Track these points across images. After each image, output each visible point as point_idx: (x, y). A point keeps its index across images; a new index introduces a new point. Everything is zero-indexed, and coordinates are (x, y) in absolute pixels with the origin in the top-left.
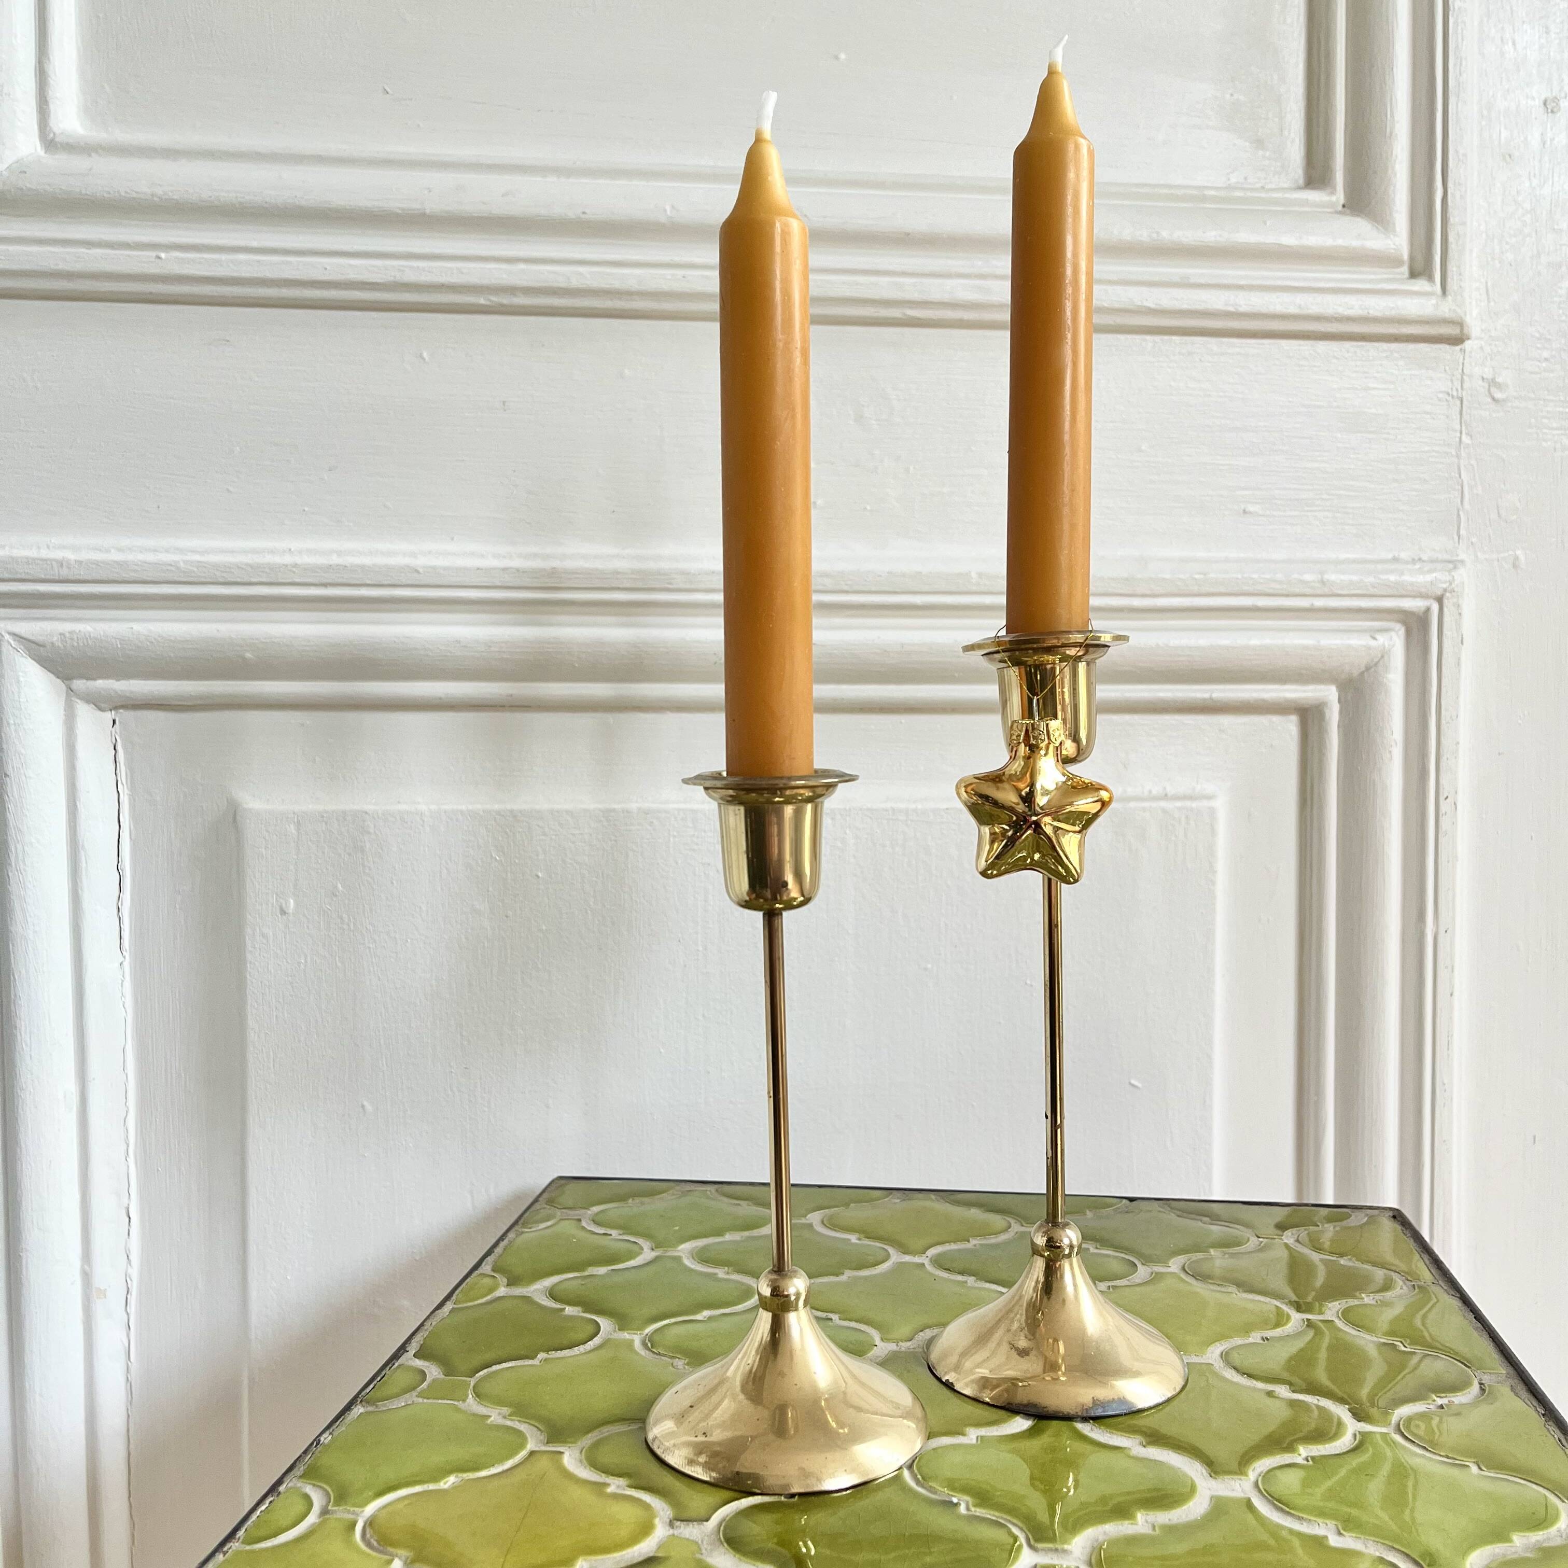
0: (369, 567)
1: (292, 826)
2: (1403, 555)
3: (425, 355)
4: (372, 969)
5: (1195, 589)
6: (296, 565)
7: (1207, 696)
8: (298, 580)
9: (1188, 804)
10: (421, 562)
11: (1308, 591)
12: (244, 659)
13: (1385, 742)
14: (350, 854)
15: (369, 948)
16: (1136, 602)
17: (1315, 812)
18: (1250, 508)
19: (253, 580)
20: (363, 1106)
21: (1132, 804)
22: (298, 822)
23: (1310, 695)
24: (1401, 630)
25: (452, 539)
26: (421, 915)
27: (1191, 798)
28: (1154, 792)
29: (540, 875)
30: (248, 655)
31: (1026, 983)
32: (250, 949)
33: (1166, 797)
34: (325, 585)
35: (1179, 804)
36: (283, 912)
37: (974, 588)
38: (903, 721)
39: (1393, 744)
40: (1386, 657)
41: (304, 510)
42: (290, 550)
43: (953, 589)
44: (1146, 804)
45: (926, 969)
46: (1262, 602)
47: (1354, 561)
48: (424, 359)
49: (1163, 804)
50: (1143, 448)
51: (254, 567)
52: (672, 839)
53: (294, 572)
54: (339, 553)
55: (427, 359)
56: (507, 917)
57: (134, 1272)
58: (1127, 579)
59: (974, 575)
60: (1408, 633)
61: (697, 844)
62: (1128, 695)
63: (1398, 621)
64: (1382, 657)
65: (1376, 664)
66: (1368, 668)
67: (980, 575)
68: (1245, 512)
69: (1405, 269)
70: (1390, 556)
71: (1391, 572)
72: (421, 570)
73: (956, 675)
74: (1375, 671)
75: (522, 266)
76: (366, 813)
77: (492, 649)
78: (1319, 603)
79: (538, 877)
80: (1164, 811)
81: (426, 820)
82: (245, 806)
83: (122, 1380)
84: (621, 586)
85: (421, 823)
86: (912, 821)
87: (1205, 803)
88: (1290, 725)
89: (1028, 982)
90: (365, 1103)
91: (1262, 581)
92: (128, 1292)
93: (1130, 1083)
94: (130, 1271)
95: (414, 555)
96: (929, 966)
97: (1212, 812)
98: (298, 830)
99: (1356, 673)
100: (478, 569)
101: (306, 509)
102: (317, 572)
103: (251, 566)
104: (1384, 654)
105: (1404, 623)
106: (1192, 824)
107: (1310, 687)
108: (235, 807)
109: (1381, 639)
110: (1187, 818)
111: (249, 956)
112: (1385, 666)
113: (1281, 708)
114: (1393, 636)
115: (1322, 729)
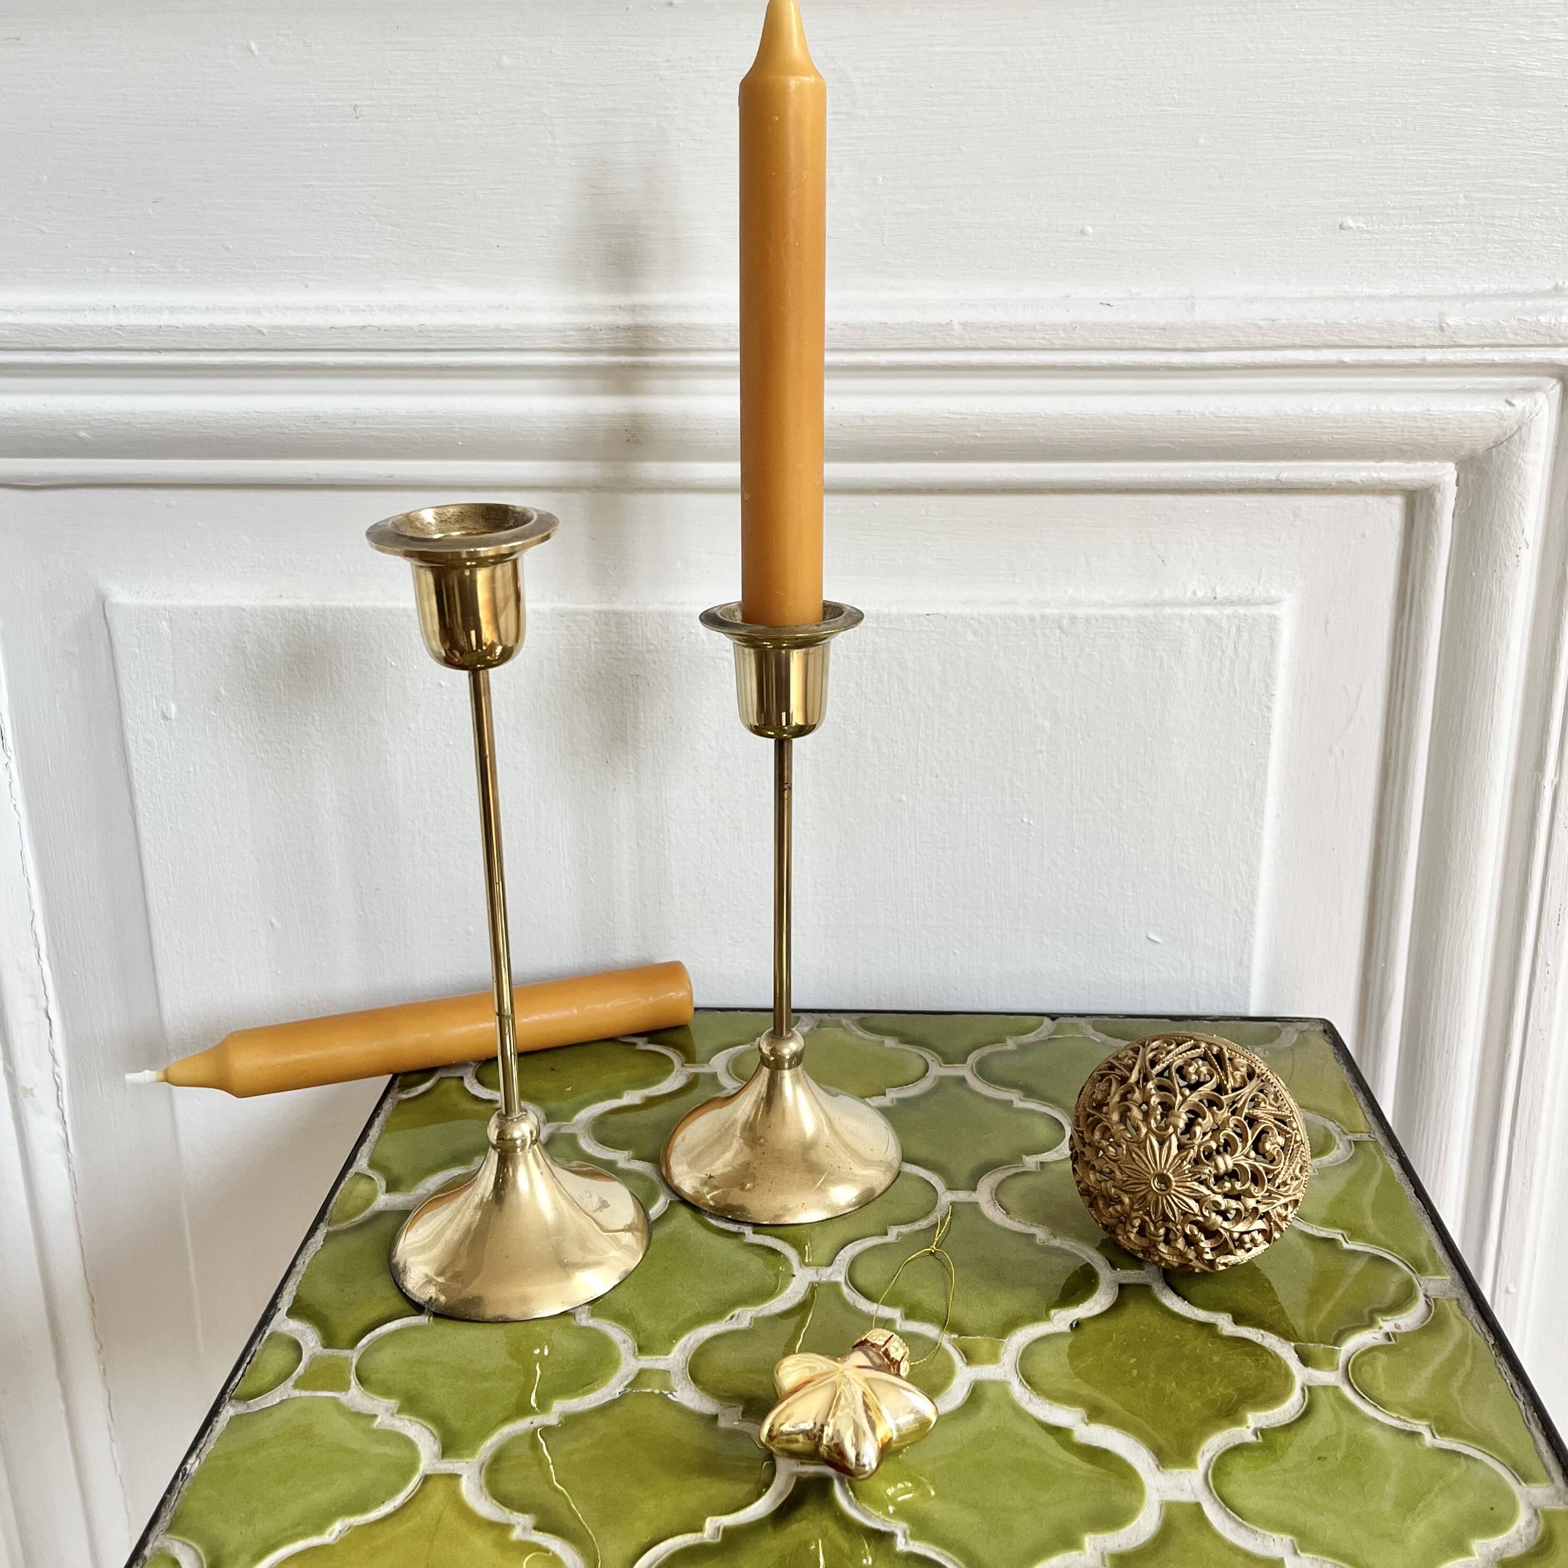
0: (205, 328)
1: (164, 623)
3: (254, 46)
4: (266, 780)
5: (1259, 340)
6: (120, 327)
7: (1272, 477)
8: (125, 345)
9: (1242, 611)
10: (265, 320)
11: (1419, 341)
12: (81, 439)
13: (1512, 542)
14: (230, 656)
15: (261, 758)
16: (1176, 359)
17: (1413, 622)
18: (1351, 223)
19: (75, 346)
20: (271, 924)
21: (1168, 611)
22: (171, 619)
23: (1415, 475)
24: (1554, 388)
25: (307, 286)
26: (314, 725)
27: (1247, 603)
28: (1200, 594)
29: (443, 684)
30: (82, 434)
31: (1023, 821)
32: (135, 756)
33: (1214, 601)
34: (158, 350)
35: (1228, 611)
36: (165, 718)
37: (957, 343)
38: (877, 504)
39: (1523, 546)
40: (1524, 429)
41: (130, 254)
42: (114, 306)
43: (929, 344)
44: (1188, 611)
45: (900, 801)
46: (1348, 356)
47: (1497, 296)
48: (252, 53)
49: (1208, 611)
50: (1201, 141)
51: (75, 330)
52: (592, 646)
53: (120, 335)
54: (172, 310)
55: (256, 53)
56: (409, 729)
57: (62, 1070)
58: (1164, 329)
59: (956, 326)
60: (1564, 392)
61: (623, 653)
63: (1552, 376)
64: (1520, 428)
65: (1509, 439)
66: (1498, 444)
67: (965, 325)
68: (1341, 227)
70: (1549, 286)
71: (1543, 311)
72: (265, 331)
73: (936, 453)
74: (1507, 448)
76: (243, 609)
77: (357, 425)
78: (1432, 356)
79: (441, 686)
80: (1208, 620)
81: (309, 618)
82: (113, 600)
83: (64, 1171)
84: (504, 346)
85: (305, 622)
86: (883, 628)
87: (1264, 610)
88: (1394, 508)
89: (1025, 820)
90: (274, 920)
91: (1353, 328)
92: (58, 1090)
93: (1148, 938)
94: (57, 1069)
95: (257, 311)
96: (904, 798)
97: (1273, 621)
98: (171, 628)
99: (1480, 449)
100: (332, 328)
101: (133, 252)
102: (145, 335)
103: (71, 329)
104: (1523, 425)
105: (1561, 378)
106: (1245, 637)
107: (1419, 464)
108: (102, 600)
109: (1521, 403)
110: (1239, 629)
111: (134, 764)
112: (1523, 443)
113: (1384, 490)
114: (1541, 397)
115: (1431, 520)
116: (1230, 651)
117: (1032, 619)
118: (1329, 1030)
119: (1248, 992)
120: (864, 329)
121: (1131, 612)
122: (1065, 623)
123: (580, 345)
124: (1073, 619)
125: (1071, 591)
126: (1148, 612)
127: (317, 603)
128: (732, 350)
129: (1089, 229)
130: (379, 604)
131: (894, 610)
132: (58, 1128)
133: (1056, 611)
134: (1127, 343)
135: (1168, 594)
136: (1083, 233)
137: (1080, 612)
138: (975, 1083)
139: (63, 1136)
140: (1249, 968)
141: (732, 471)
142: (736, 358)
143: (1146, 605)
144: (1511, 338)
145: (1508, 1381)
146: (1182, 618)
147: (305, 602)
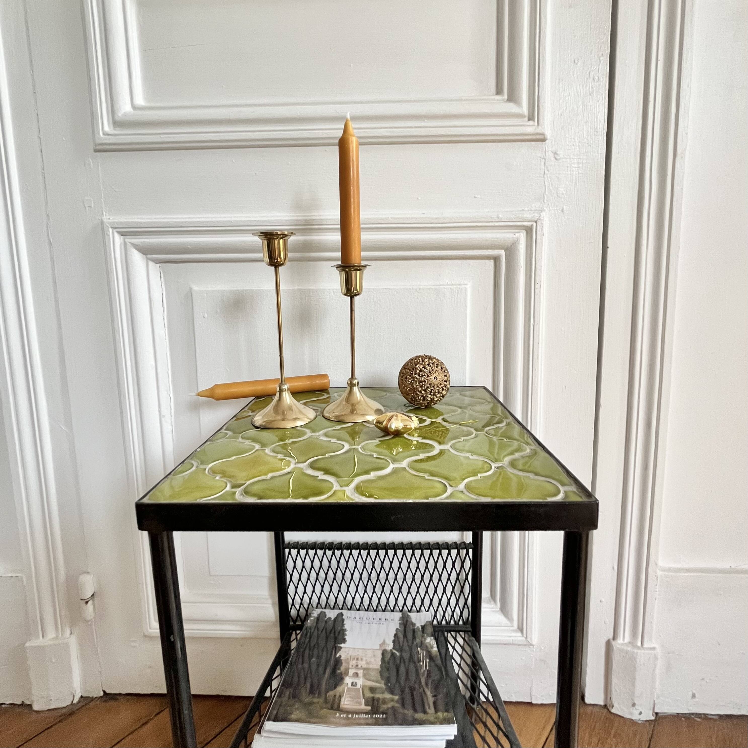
1: (205, 294)
2: (526, 209)
4: (227, 333)
5: (458, 221)
7: (463, 254)
9: (458, 286)
10: (233, 219)
11: (493, 220)
12: (189, 248)
13: (518, 266)
14: (220, 302)
16: (440, 225)
18: (476, 196)
21: (441, 287)
22: (207, 293)
23: (495, 253)
24: (524, 232)
26: (240, 318)
27: (460, 285)
28: (449, 283)
30: (189, 247)
32: (196, 327)
33: (452, 284)
34: (208, 227)
35: (455, 286)
36: (204, 317)
41: (204, 207)
42: (199, 217)
43: (384, 222)
44: (446, 287)
46: (478, 224)
47: (509, 211)
48: (233, 162)
49: (450, 287)
54: (212, 218)
56: (262, 320)
57: (173, 411)
59: (390, 218)
60: (527, 233)
62: (439, 254)
63: (524, 230)
65: (516, 243)
66: (513, 244)
67: (392, 218)
69: (526, 119)
70: (521, 209)
71: (521, 214)
74: (515, 245)
75: (258, 133)
78: (497, 224)
80: (451, 289)
82: (193, 289)
83: (171, 440)
87: (463, 286)
88: (491, 263)
91: (479, 218)
92: (171, 417)
94: (171, 411)
95: (231, 217)
97: (466, 288)
98: (207, 295)
99: (509, 246)
104: (518, 239)
105: (526, 230)
106: (460, 292)
107: (496, 251)
108: (191, 289)
109: (517, 235)
110: (458, 291)
111: (196, 329)
112: (518, 243)
113: (488, 258)
114: (522, 234)
115: (500, 264)
116: (456, 296)
117: (410, 289)
118: (485, 388)
119: (465, 382)
120: (369, 219)
121: (433, 287)
122: (418, 290)
123: (304, 224)
124: (420, 289)
125: (419, 283)
126: (437, 287)
127: (242, 289)
128: (338, 224)
129: (419, 198)
130: (256, 289)
131: (378, 288)
132: (171, 427)
133: (416, 287)
134: (428, 222)
135: (441, 283)
136: (418, 199)
137: (421, 287)
139: (172, 429)
140: (465, 376)
141: (339, 254)
142: (339, 226)
143: (436, 286)
144: (514, 220)
146: (444, 288)
147: (239, 289)
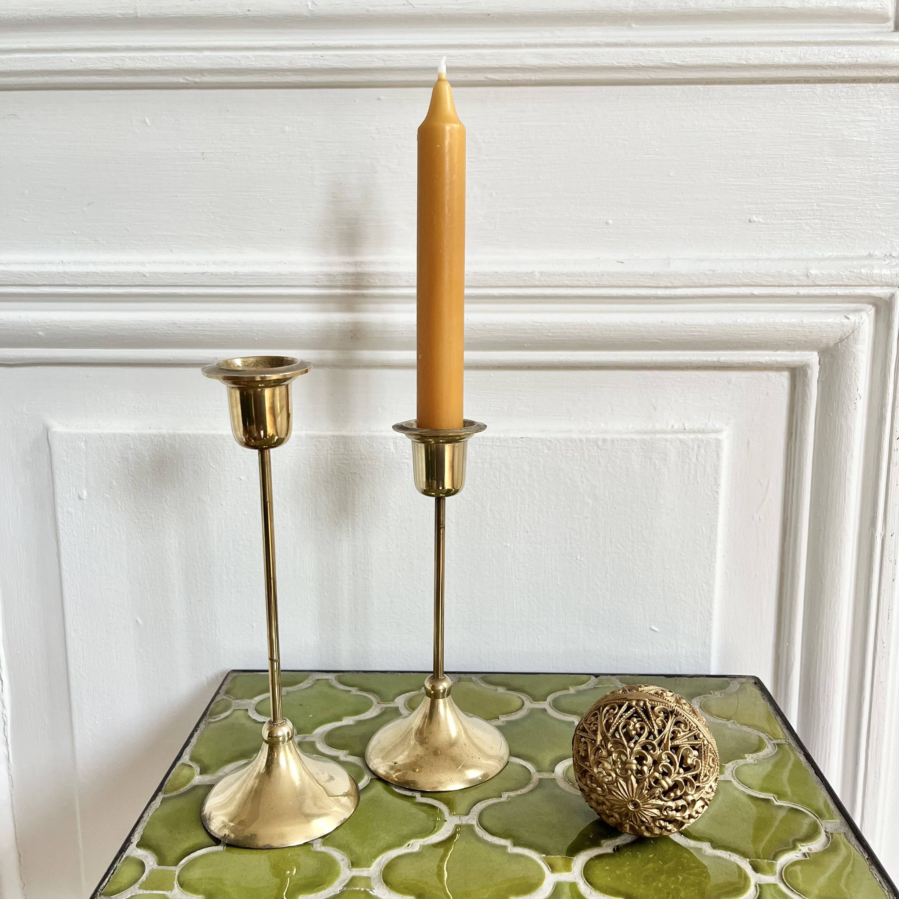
0: (113, 273)
1: (82, 443)
2: (877, 253)
3: (147, 120)
4: (137, 536)
5: (706, 282)
6: (65, 273)
7: (715, 359)
8: (67, 283)
9: (700, 436)
10: (147, 269)
11: (795, 283)
12: (39, 336)
13: (852, 395)
14: (119, 462)
15: (135, 522)
16: (660, 292)
17: (797, 443)
18: (754, 218)
19: (39, 283)
20: (137, 621)
21: (658, 436)
22: (86, 441)
23: (795, 358)
24: (871, 310)
25: (172, 251)
26: (166, 503)
27: (703, 432)
28: (676, 427)
29: (242, 478)
30: (40, 333)
31: (577, 559)
32: (61, 521)
33: (684, 431)
34: (86, 286)
35: (692, 436)
36: (80, 498)
37: (537, 283)
38: (492, 375)
39: (858, 398)
40: (856, 332)
41: (73, 233)
42: (63, 261)
43: (522, 284)
44: (669, 436)
45: (506, 547)
46: (756, 291)
47: (837, 258)
48: (147, 124)
49: (681, 436)
50: (672, 174)
51: (40, 274)
52: (329, 456)
53: (65, 278)
54: (95, 263)
55: (149, 124)
56: (222, 505)
57: (8, 712)
58: (653, 275)
59: (536, 274)
60: (877, 312)
61: (347, 460)
62: (654, 358)
63: (869, 303)
64: (853, 332)
65: (847, 338)
66: (841, 340)
67: (542, 273)
68: (750, 221)
69: (891, 24)
70: (866, 253)
71: (864, 266)
72: (147, 275)
73: (526, 345)
74: (847, 343)
75: (207, 53)
76: (128, 435)
77: (198, 329)
78: (803, 291)
79: (241, 479)
80: (681, 441)
81: (166, 440)
82: (53, 430)
83: (6, 774)
84: (283, 284)
85: (163, 442)
86: (496, 446)
87: (713, 436)
88: (784, 378)
89: (578, 558)
90: (138, 619)
91: (758, 275)
92: (5, 724)
93: (651, 629)
94: (5, 712)
95: (143, 264)
96: (508, 545)
97: (718, 442)
98: (86, 446)
99: (832, 344)
100: (185, 273)
101: (74, 232)
102: (80, 277)
103: (37, 274)
104: (855, 330)
105: (875, 305)
106: (702, 451)
107: (798, 353)
108: (47, 430)
109: (853, 318)
110: (699, 447)
111: (60, 525)
112: (855, 340)
113: (777, 368)
114: (864, 315)
115: (805, 385)
116: (694, 459)
117: (581, 440)
118: (758, 683)
119: (709, 661)
120: (485, 275)
121: (637, 437)
122: (600, 443)
123: (326, 283)
124: (604, 440)
125: (603, 425)
126: (647, 437)
127: (171, 432)
128: (412, 287)
129: (611, 222)
130: (206, 432)
131: (502, 435)
132: (4, 748)
133: (594, 436)
134: (632, 283)
135: (658, 427)
136: (607, 223)
137: (608, 437)
138: (551, 712)
139: (6, 753)
140: (710, 647)
141: (412, 356)
143: (645, 433)
144: (846, 282)
145: (877, 879)
146: (666, 440)
147: (164, 431)
